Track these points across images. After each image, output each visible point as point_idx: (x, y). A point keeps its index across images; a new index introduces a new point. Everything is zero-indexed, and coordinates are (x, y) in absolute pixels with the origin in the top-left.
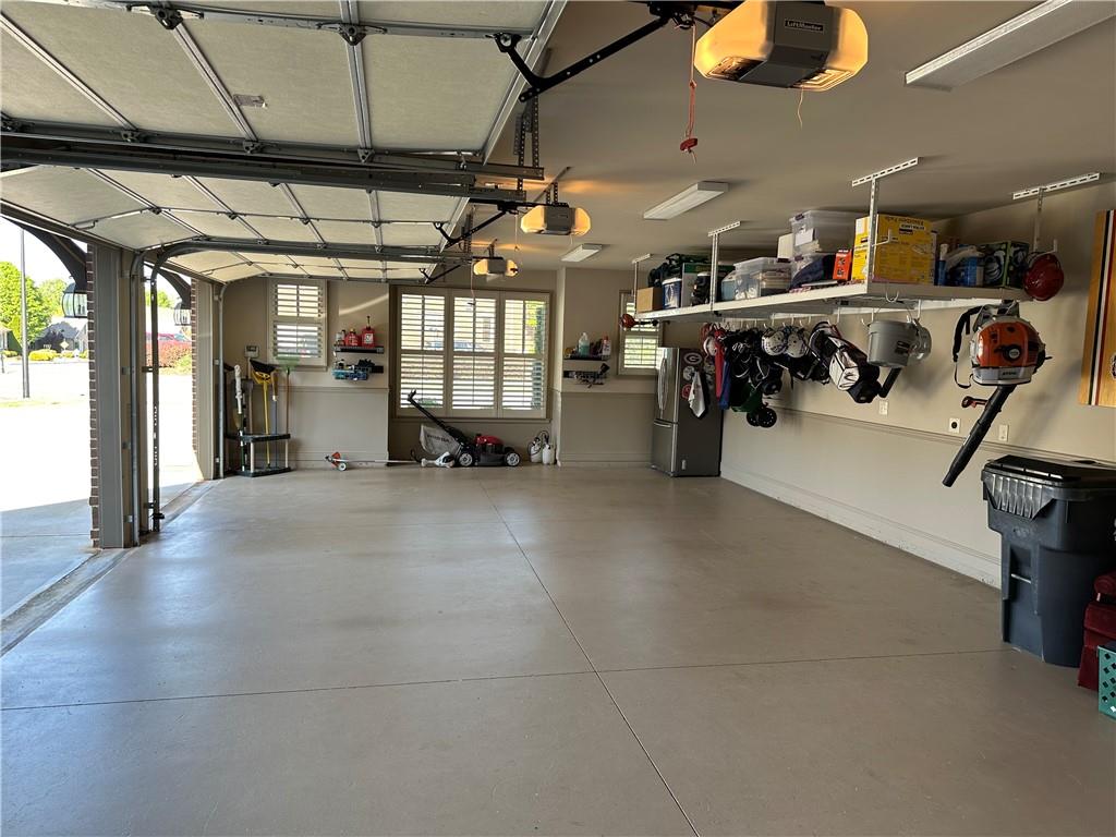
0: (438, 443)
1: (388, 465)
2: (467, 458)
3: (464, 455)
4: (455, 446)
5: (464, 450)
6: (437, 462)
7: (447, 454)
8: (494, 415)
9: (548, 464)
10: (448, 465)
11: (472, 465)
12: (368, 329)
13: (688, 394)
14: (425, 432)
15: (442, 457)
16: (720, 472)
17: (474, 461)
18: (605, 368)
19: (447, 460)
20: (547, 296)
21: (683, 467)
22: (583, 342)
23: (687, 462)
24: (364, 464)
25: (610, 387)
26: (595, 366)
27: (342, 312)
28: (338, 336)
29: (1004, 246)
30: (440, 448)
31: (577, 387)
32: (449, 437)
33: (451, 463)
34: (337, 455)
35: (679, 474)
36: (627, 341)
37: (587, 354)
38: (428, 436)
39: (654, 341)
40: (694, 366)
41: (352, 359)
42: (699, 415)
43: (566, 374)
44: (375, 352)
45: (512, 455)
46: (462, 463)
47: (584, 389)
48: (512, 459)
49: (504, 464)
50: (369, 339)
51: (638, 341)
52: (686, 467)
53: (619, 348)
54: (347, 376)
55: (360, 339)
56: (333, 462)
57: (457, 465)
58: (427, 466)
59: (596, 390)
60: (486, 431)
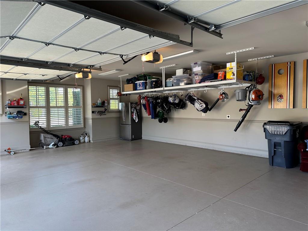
0: (48, 140)
1: (30, 150)
2: (61, 144)
3: (59, 143)
4: (56, 140)
5: (59, 141)
6: (50, 147)
7: (53, 143)
8: (66, 128)
9: (87, 142)
10: (54, 147)
11: (63, 146)
12: (21, 99)
13: (133, 116)
14: (44, 136)
15: (52, 144)
16: (142, 138)
17: (63, 145)
18: (106, 110)
19: (54, 145)
20: (82, 87)
21: (133, 137)
22: (99, 102)
23: (134, 136)
24: (20, 151)
25: (108, 115)
26: (102, 109)
27: (7, 93)
28: (7, 102)
29: (252, 72)
30: (50, 141)
31: (97, 116)
32: (53, 137)
33: (56, 146)
34: (9, 149)
35: (132, 140)
36: (111, 101)
37: (101, 105)
38: (45, 137)
39: (117, 101)
40: (134, 108)
41: (14, 111)
42: (136, 122)
43: (93, 112)
44: (23, 107)
45: (76, 141)
46: (59, 146)
47: (99, 117)
48: (77, 142)
49: (74, 144)
50: (22, 102)
51: (114, 101)
52: (134, 137)
53: (109, 103)
54: (14, 117)
55: (18, 102)
56: (8, 152)
57: (58, 147)
58: (46, 149)
59: (103, 116)
60: (64, 133)
